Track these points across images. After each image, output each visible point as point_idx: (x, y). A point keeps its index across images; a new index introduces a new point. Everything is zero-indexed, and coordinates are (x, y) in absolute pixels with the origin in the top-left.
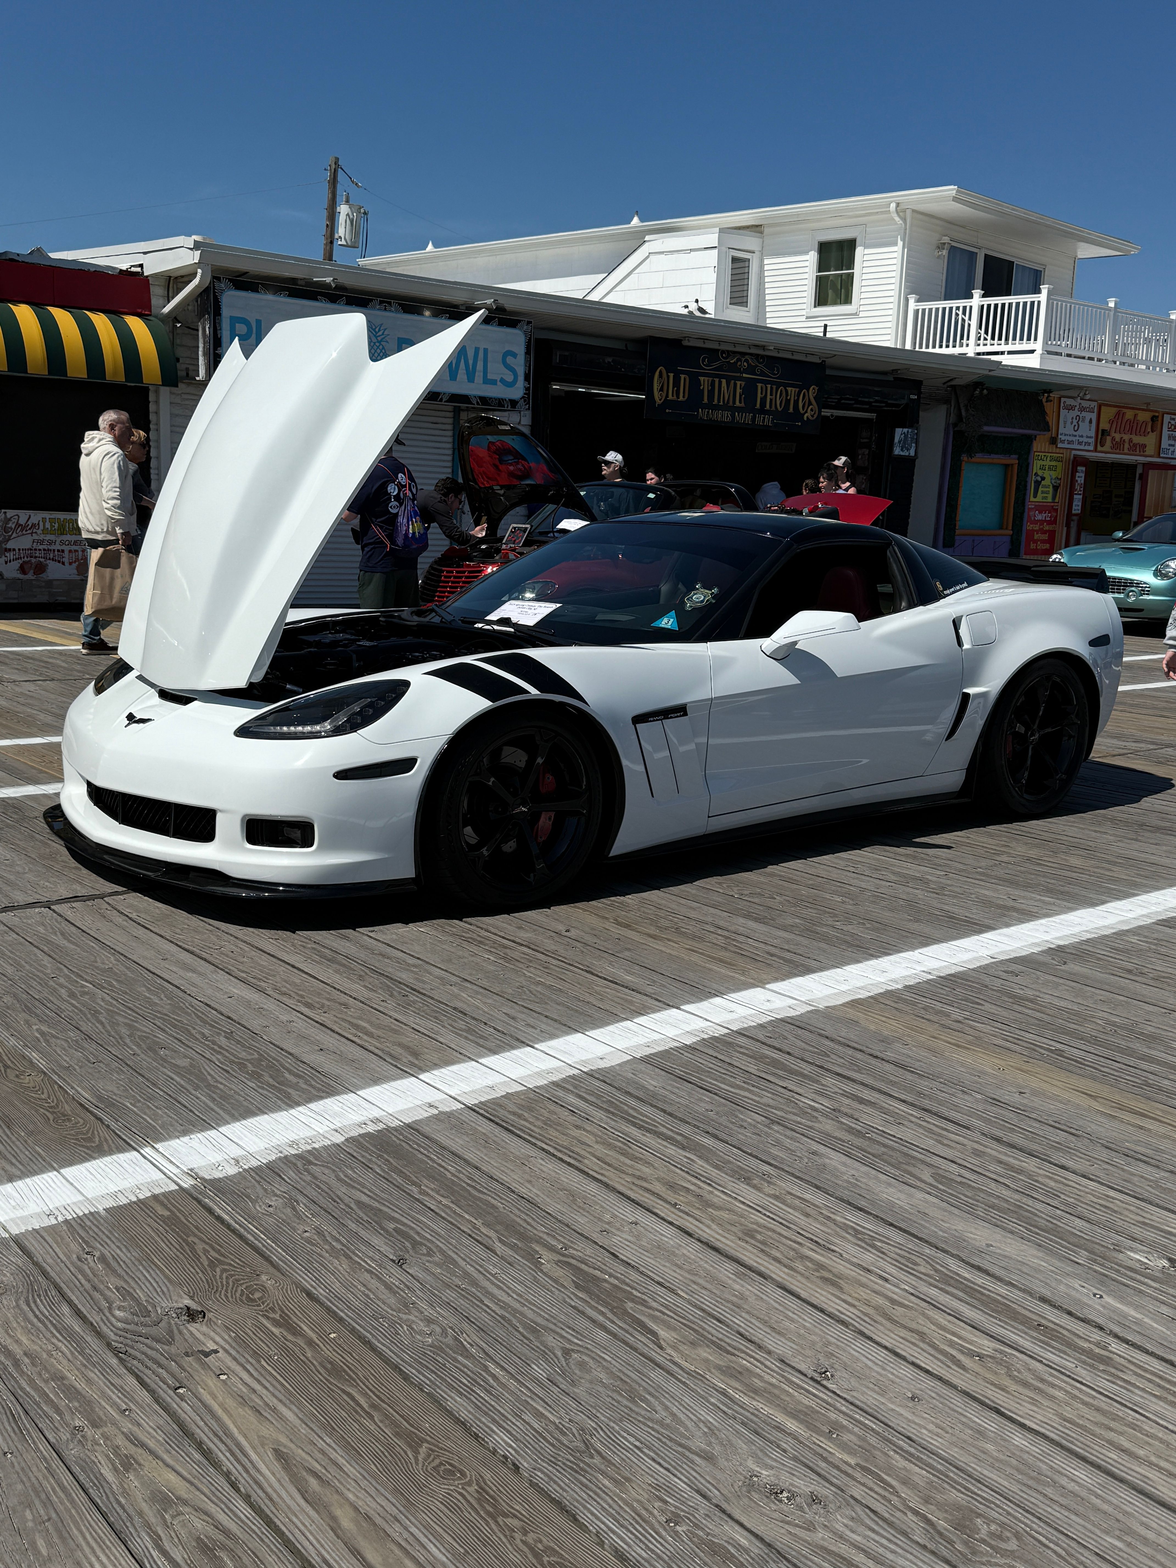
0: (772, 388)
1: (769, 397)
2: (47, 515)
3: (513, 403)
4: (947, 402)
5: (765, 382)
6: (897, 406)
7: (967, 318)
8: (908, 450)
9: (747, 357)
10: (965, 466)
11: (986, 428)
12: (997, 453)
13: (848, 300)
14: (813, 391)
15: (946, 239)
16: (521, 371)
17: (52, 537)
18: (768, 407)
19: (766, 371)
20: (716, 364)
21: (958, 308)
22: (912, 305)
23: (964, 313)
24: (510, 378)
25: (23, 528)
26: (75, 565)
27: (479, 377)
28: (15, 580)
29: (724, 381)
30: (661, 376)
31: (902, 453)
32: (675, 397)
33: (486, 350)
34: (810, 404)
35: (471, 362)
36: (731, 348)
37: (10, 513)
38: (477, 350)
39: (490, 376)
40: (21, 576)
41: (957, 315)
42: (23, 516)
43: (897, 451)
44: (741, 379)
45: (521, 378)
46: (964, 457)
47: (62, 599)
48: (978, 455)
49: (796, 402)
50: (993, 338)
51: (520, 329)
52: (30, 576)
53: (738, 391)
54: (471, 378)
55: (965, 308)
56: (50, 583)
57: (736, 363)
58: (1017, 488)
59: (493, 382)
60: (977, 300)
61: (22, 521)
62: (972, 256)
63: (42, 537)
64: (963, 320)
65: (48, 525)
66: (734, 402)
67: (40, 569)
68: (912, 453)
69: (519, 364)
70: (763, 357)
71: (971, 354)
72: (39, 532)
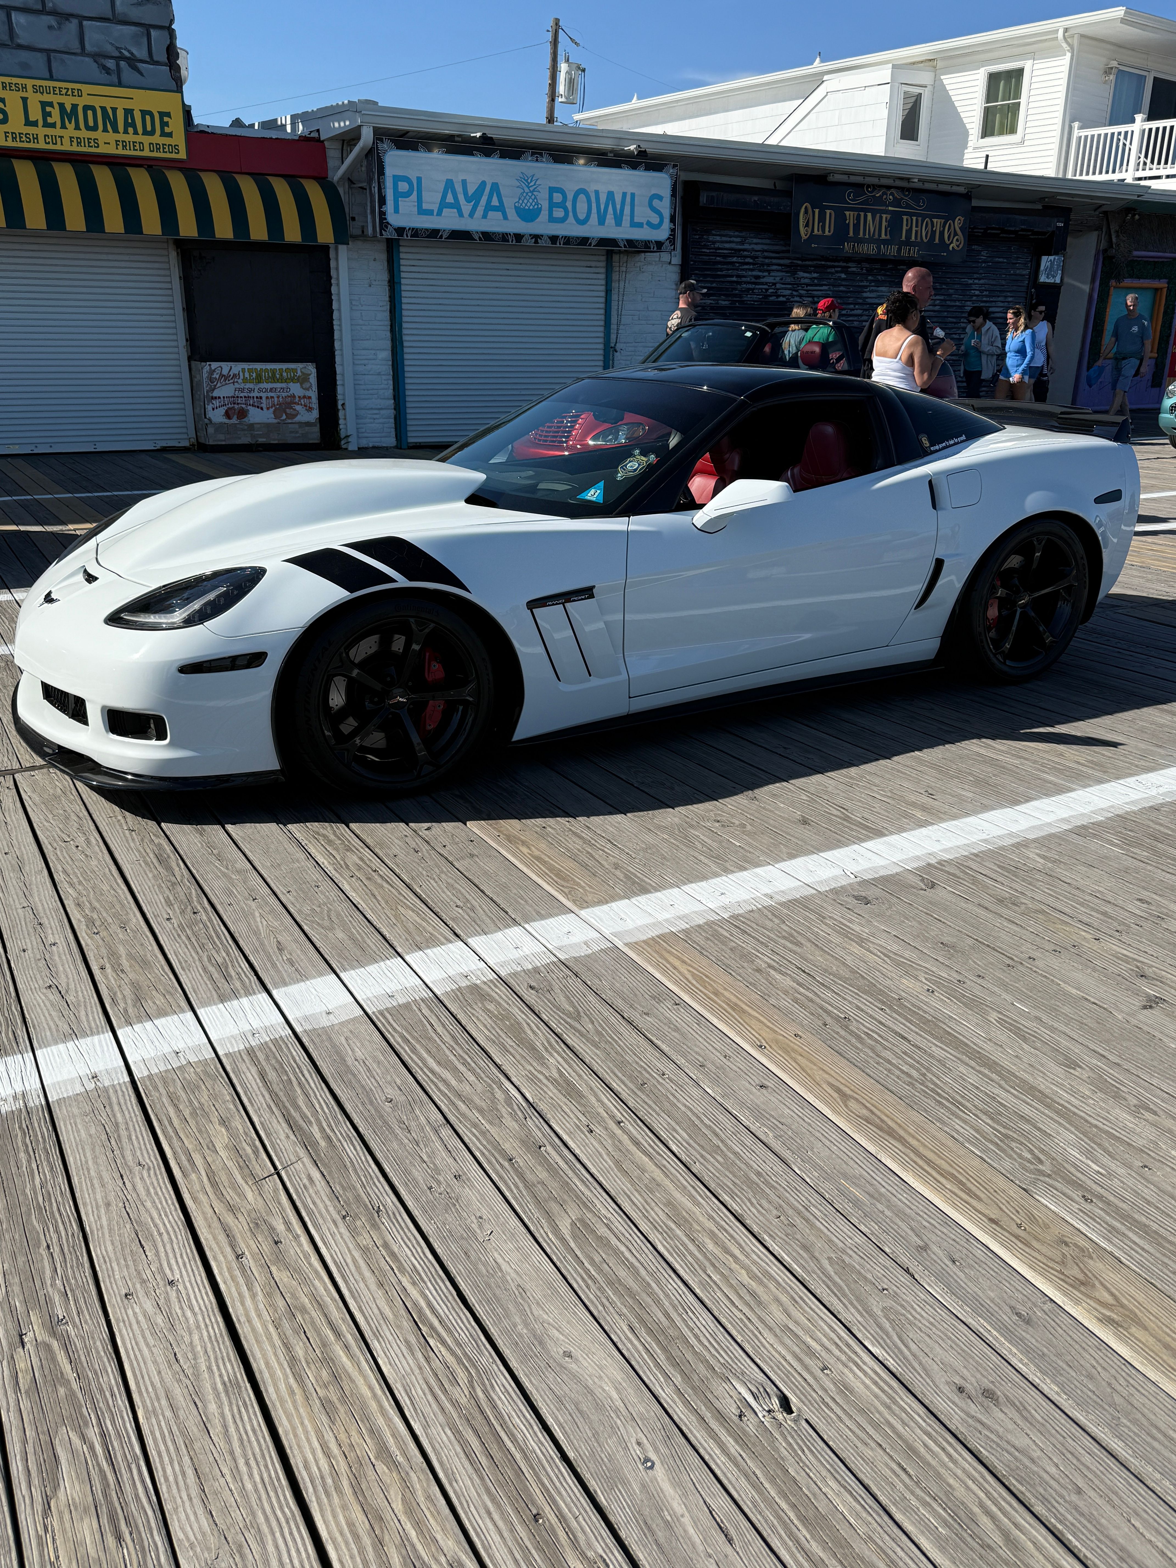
0: (917, 221)
1: (914, 229)
2: (246, 366)
3: (659, 244)
4: (1098, 228)
5: (911, 215)
6: (1044, 233)
7: (1128, 143)
8: (1054, 277)
9: (892, 190)
10: (1112, 291)
11: (1136, 253)
12: (1146, 278)
13: (1013, 130)
14: (958, 222)
15: (1114, 64)
16: (667, 214)
17: (251, 386)
18: (913, 238)
19: (911, 203)
20: (862, 198)
21: (1120, 133)
22: (1076, 133)
23: (1126, 138)
24: (655, 220)
25: (226, 378)
26: (272, 410)
27: (626, 219)
28: (221, 424)
29: (869, 215)
30: (806, 212)
31: (1047, 281)
32: (820, 233)
33: (633, 195)
34: (956, 234)
35: (618, 207)
36: (875, 181)
37: (214, 365)
38: (624, 195)
39: (636, 220)
40: (227, 421)
41: (1119, 140)
42: (225, 367)
43: (1043, 279)
44: (886, 212)
45: (667, 220)
46: (1113, 283)
47: (262, 440)
48: (1126, 281)
49: (942, 234)
50: (1152, 162)
51: (666, 173)
52: (234, 420)
53: (884, 224)
54: (618, 222)
55: (1126, 133)
56: (251, 426)
57: (881, 197)
58: (1165, 313)
59: (640, 225)
60: (1140, 124)
61: (225, 372)
62: (1142, 79)
63: (242, 386)
64: (1124, 145)
65: (247, 375)
66: (880, 235)
67: (242, 414)
68: (1058, 280)
69: (665, 206)
70: (908, 190)
71: (1129, 180)
72: (240, 381)
